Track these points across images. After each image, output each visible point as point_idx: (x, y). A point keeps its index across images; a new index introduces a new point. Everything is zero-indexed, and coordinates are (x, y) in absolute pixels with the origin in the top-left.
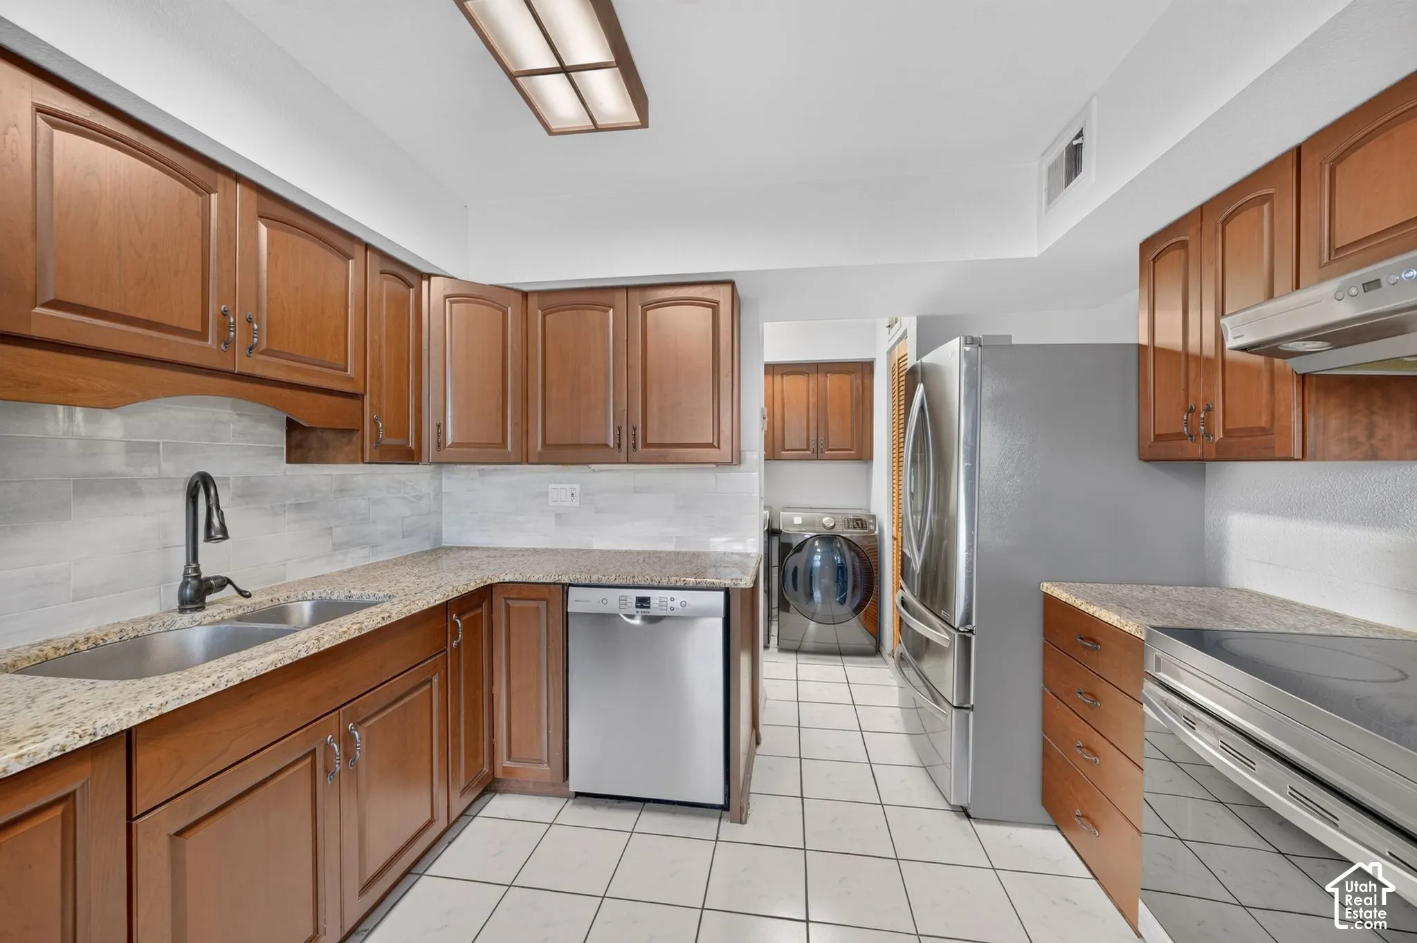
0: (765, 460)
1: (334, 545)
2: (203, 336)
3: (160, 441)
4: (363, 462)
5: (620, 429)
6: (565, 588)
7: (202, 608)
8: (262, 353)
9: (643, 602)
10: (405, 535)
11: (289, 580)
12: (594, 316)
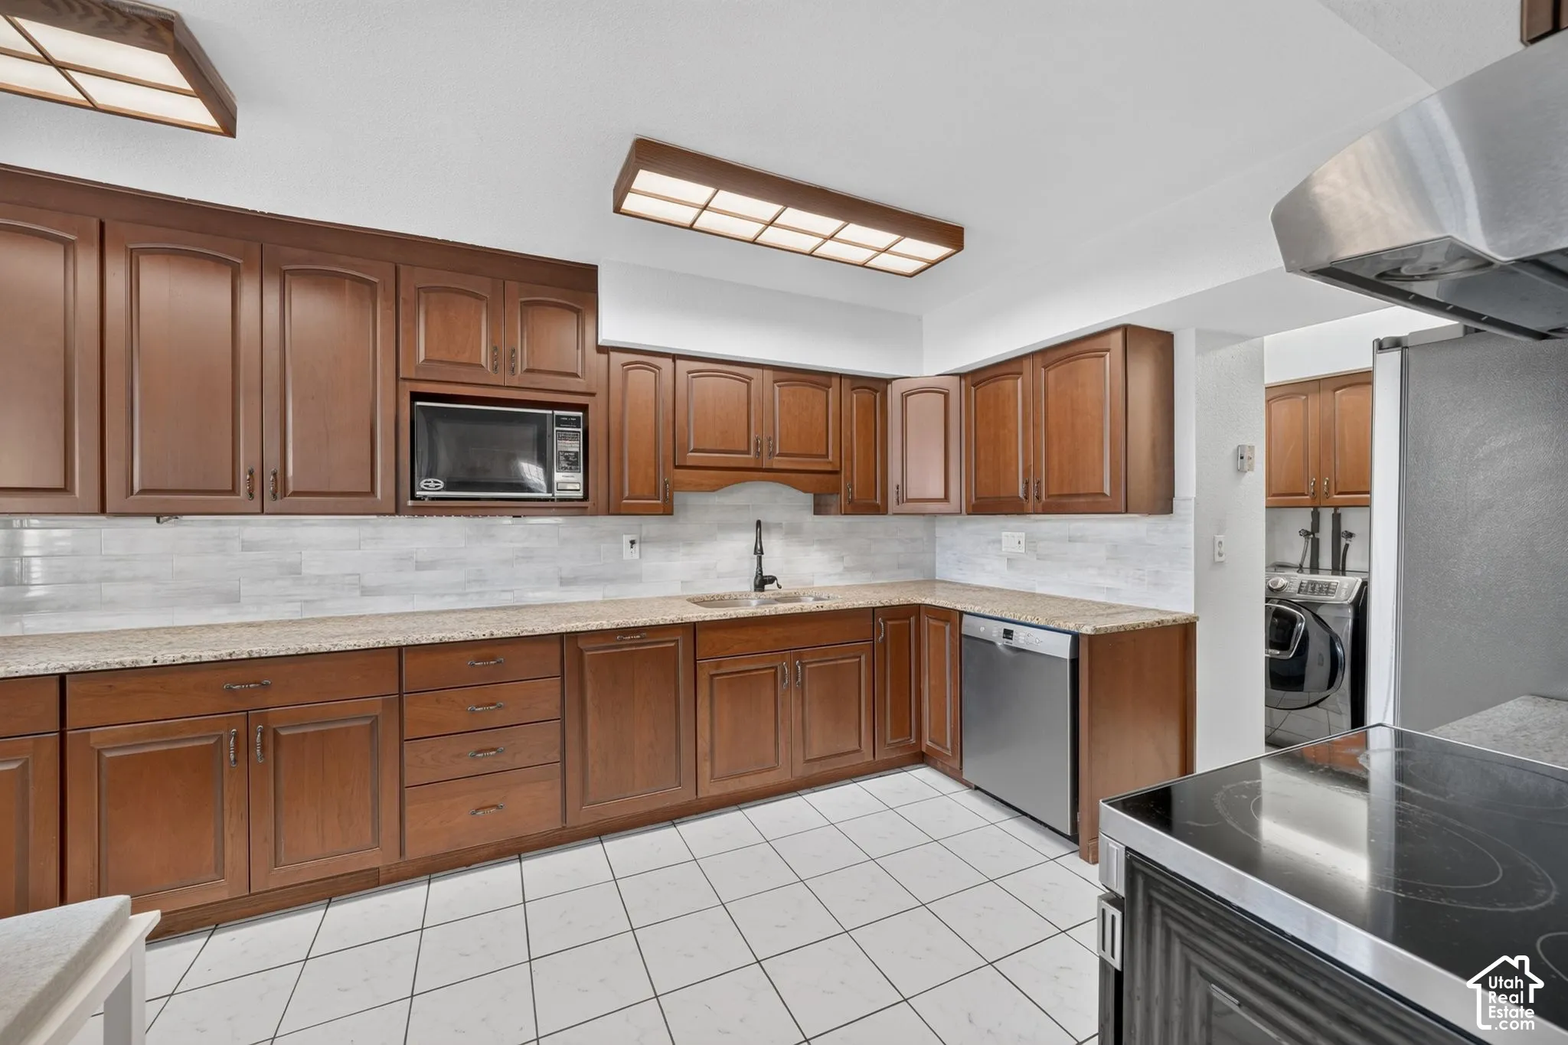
0: (1266, 507)
1: (845, 568)
2: (748, 452)
3: (750, 504)
4: (842, 514)
5: (1027, 483)
6: (961, 613)
7: (763, 591)
8: (777, 456)
9: (1008, 634)
10: (900, 567)
11: (815, 586)
12: (1008, 384)
